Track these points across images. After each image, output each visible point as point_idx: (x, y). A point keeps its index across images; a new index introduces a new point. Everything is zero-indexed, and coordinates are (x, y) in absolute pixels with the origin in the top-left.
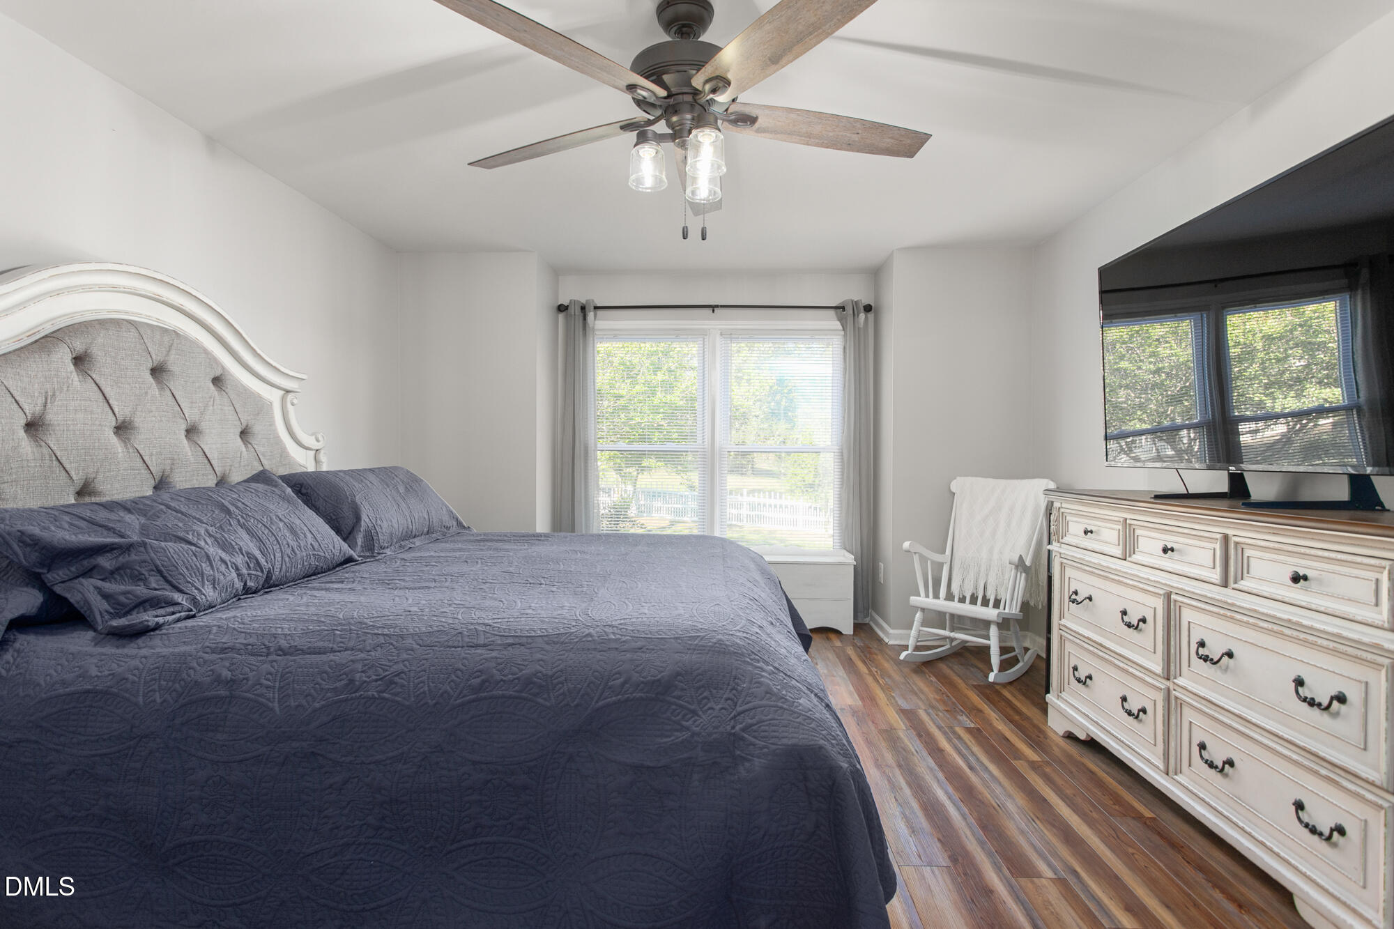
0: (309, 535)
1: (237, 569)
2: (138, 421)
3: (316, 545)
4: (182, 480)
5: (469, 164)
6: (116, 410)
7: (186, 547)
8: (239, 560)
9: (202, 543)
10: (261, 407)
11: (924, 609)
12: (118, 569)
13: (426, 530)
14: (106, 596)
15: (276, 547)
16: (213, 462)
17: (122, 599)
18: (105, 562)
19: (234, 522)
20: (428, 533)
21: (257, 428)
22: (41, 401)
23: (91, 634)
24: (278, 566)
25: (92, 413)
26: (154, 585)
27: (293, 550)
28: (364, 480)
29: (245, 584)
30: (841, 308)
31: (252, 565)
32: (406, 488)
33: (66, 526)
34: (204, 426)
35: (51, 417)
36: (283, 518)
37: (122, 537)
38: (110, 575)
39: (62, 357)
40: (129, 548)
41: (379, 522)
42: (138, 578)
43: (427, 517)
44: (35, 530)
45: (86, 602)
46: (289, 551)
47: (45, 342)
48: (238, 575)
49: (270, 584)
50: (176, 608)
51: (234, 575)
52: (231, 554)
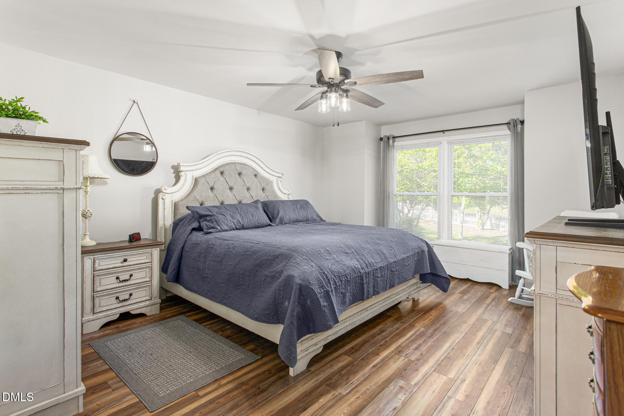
0: (257, 217)
1: (234, 223)
2: (234, 187)
3: (258, 220)
4: (244, 202)
5: (295, 110)
6: (229, 184)
7: (223, 216)
8: (235, 221)
9: (227, 216)
10: (269, 183)
11: (525, 278)
12: (210, 220)
13: (305, 220)
14: (206, 225)
15: (246, 219)
16: (253, 197)
17: (209, 226)
18: (208, 218)
19: (237, 212)
20: (306, 221)
21: (267, 188)
22: (213, 183)
23: (202, 233)
24: (246, 224)
25: (224, 185)
26: (215, 224)
27: (251, 220)
28: (285, 203)
29: (236, 227)
30: (508, 124)
31: (238, 223)
32: (301, 206)
33: (204, 210)
34: (251, 188)
35: (215, 187)
36: (251, 212)
37: (212, 213)
38: (209, 221)
39: (218, 172)
40: (212, 216)
41: (285, 216)
42: (212, 222)
43: (306, 216)
44: (198, 211)
45: (203, 226)
46: (250, 220)
47: (215, 170)
48: (234, 224)
49: (243, 228)
50: (217, 229)
51: (233, 224)
52: (233, 219)
